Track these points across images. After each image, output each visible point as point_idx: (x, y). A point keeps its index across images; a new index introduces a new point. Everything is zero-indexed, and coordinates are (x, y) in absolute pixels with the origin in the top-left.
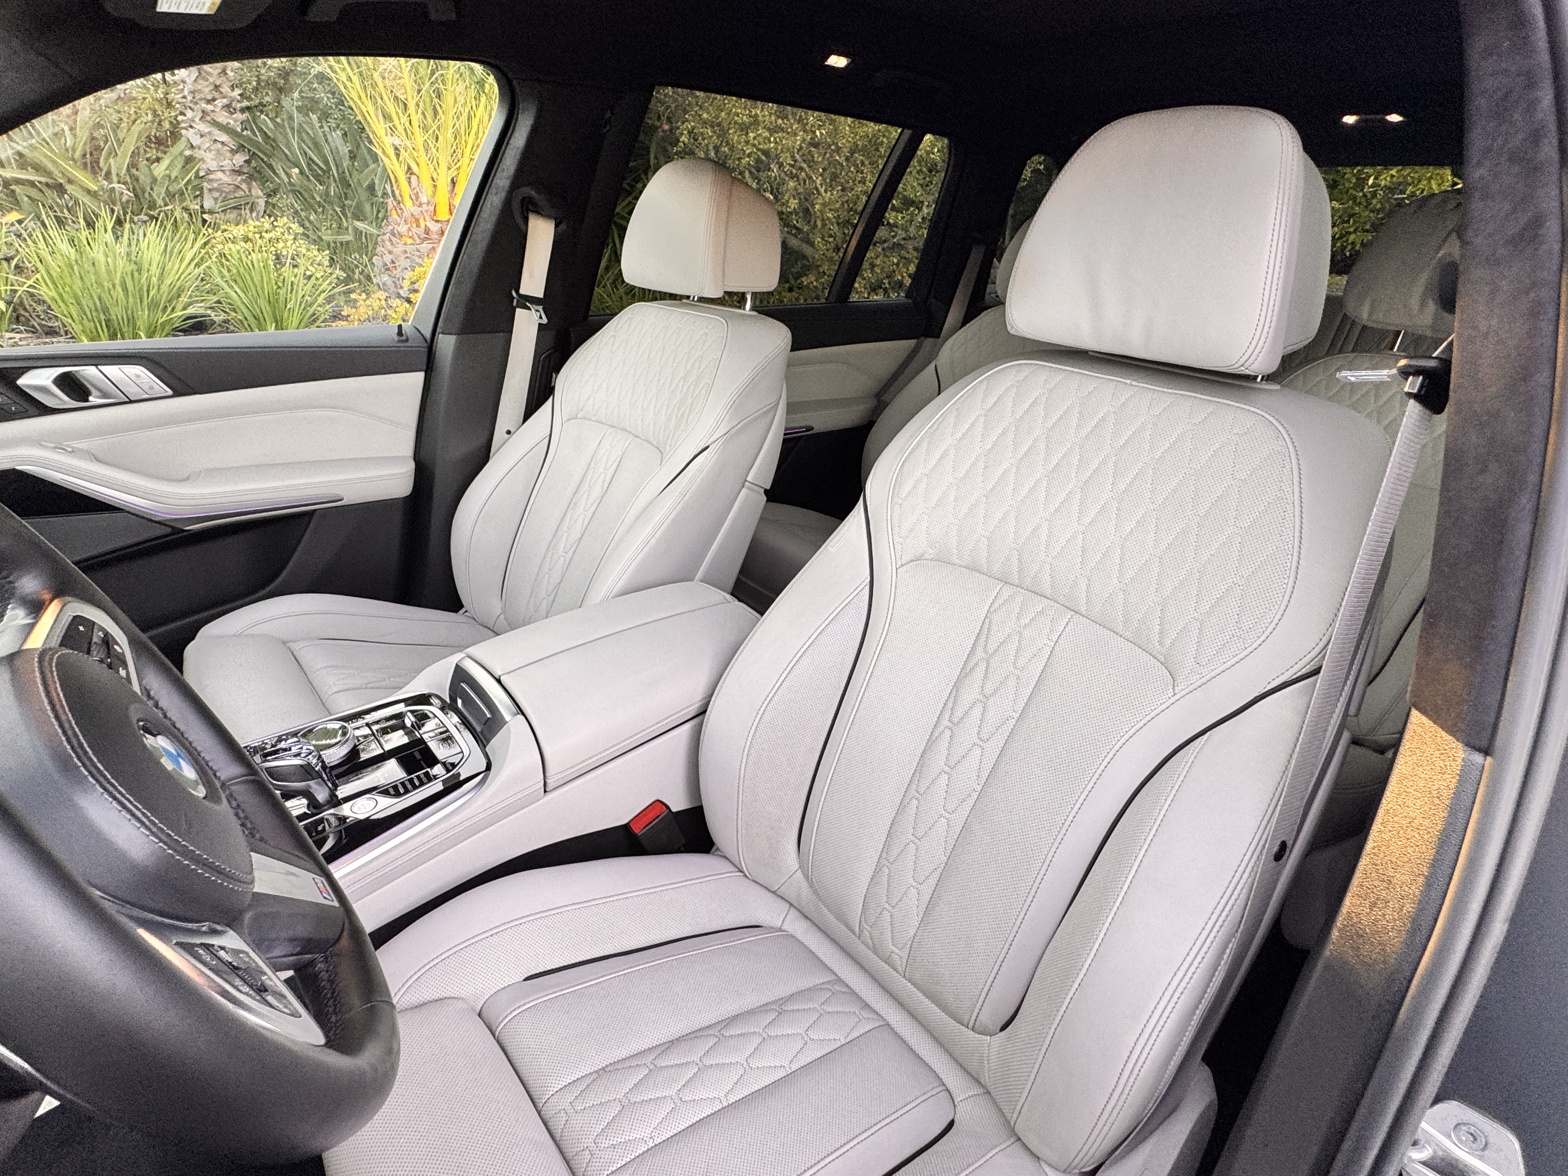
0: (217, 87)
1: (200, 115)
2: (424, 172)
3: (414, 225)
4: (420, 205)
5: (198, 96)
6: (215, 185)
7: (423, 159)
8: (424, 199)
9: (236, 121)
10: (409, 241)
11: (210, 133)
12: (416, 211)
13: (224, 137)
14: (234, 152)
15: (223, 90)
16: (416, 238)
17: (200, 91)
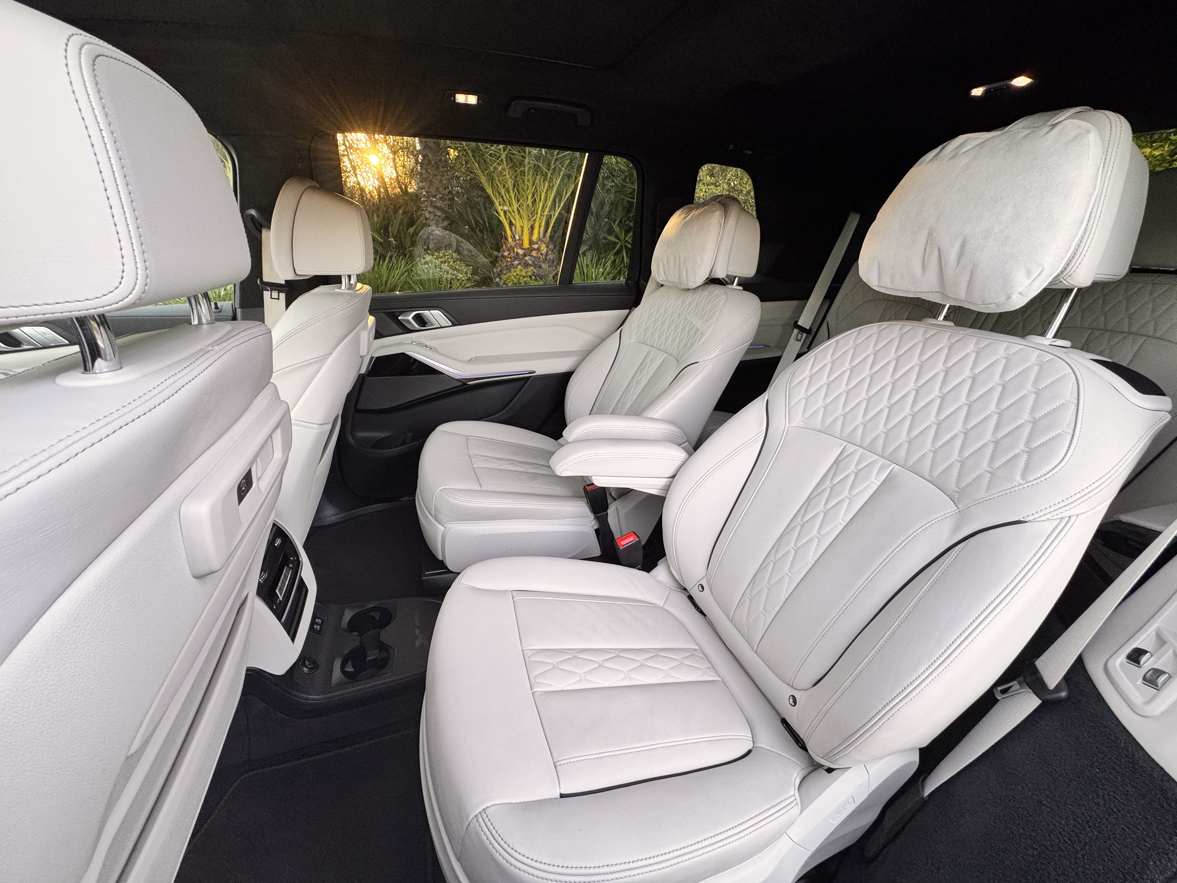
0: (437, 189)
1: (430, 203)
2: (518, 223)
3: (512, 252)
4: (515, 241)
5: (430, 194)
6: (435, 237)
7: (517, 217)
8: (517, 238)
9: (445, 205)
10: (509, 260)
11: (433, 212)
12: (513, 244)
13: (439, 214)
14: (443, 220)
15: (440, 190)
16: (513, 258)
17: (430, 192)
